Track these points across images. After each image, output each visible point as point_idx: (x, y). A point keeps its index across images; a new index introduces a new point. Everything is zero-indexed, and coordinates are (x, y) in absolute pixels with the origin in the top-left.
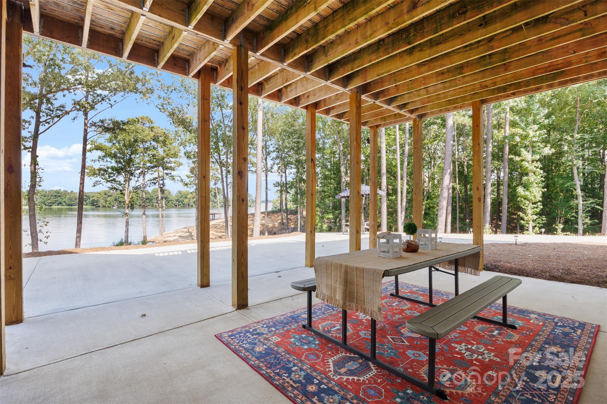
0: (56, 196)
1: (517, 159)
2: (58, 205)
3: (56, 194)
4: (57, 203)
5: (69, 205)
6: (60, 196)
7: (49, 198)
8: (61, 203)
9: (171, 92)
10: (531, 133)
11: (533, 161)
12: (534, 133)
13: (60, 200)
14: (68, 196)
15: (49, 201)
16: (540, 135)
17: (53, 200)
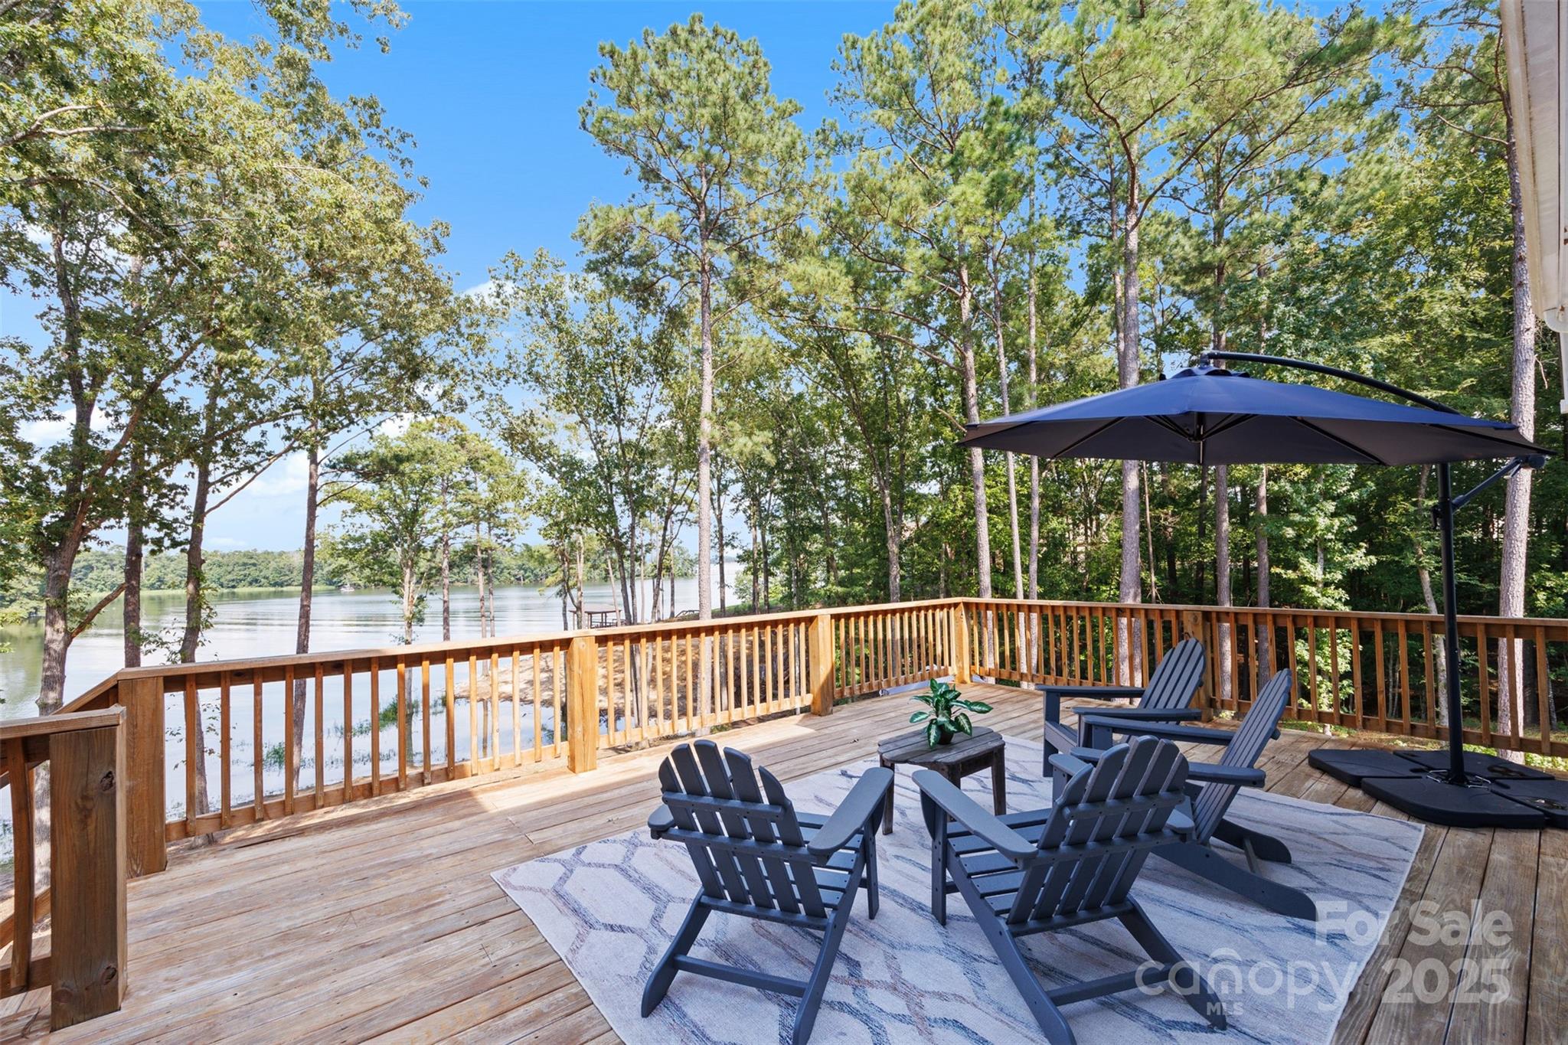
0: (245, 564)
1: (1291, 574)
2: (251, 584)
3: (246, 560)
4: (249, 579)
5: (275, 584)
6: (254, 565)
7: (230, 569)
8: (256, 581)
9: (507, 382)
10: (1322, 522)
11: (1327, 584)
12: (1327, 521)
13: (254, 573)
14: (273, 565)
15: (230, 577)
16: (1343, 526)
17: (239, 573)
